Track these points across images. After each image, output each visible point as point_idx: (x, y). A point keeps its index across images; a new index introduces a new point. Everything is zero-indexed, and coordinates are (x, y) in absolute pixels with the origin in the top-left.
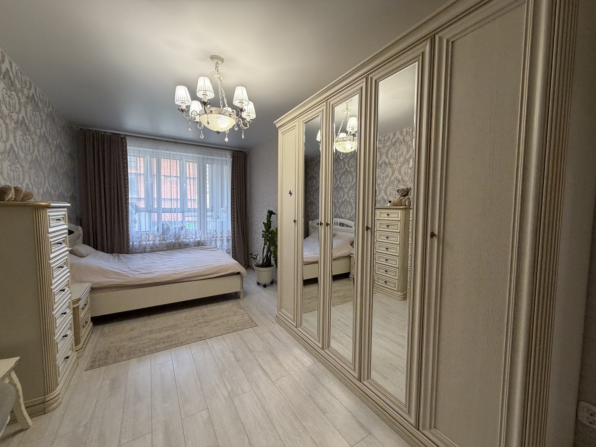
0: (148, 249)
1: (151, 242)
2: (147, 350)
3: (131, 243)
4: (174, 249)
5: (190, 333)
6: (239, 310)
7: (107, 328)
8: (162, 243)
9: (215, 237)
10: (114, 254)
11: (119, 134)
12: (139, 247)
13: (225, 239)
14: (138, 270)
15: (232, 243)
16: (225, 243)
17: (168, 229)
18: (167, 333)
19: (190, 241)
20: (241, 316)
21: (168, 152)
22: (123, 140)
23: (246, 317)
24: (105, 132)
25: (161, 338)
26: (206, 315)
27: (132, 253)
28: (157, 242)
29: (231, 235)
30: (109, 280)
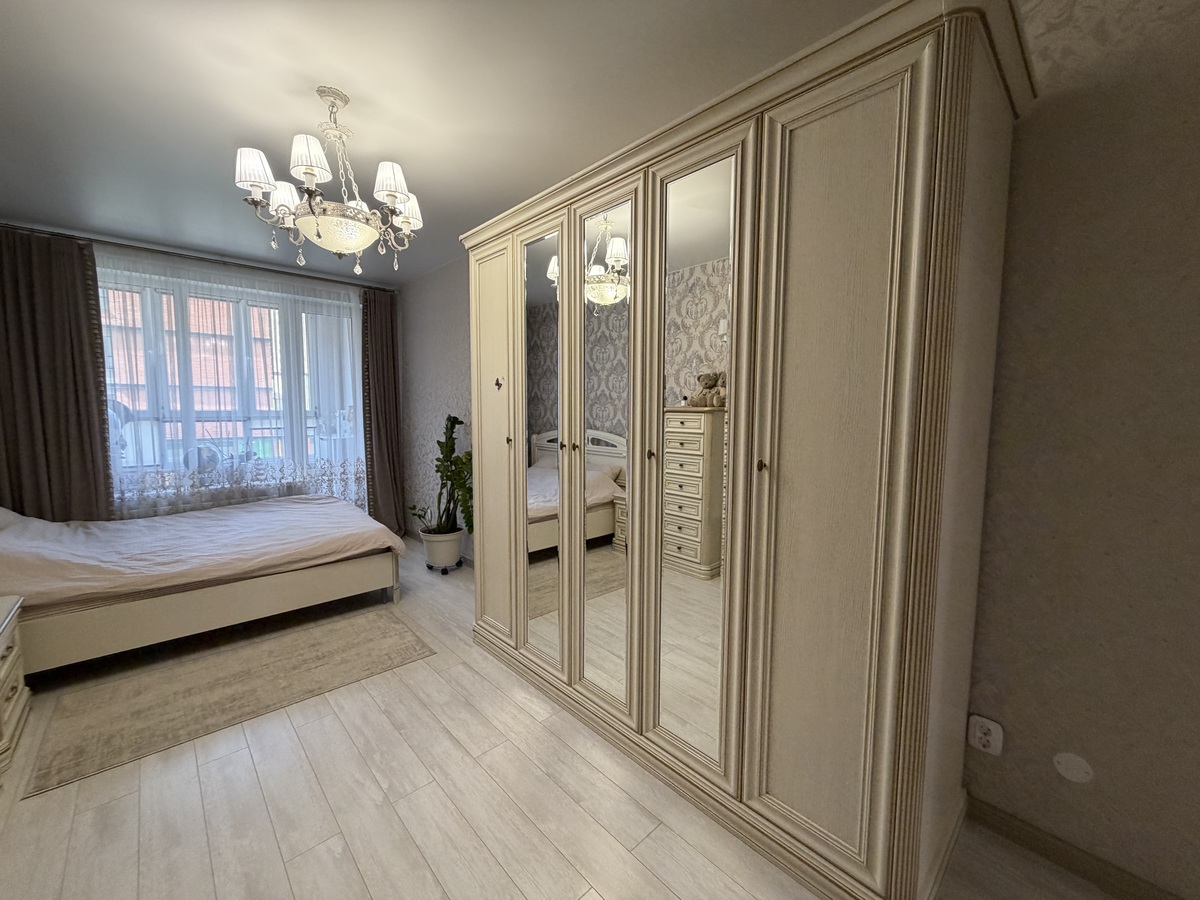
0: (164, 507)
1: (170, 491)
3: (116, 496)
4: (230, 504)
5: (284, 684)
6: (393, 625)
7: (71, 696)
8: (199, 492)
10: (73, 524)
11: (72, 237)
12: (140, 503)
13: (352, 478)
14: (143, 556)
15: (368, 485)
16: (352, 486)
17: (213, 459)
18: (229, 691)
19: (269, 485)
20: (397, 637)
22: (85, 252)
23: (409, 639)
26: (319, 644)
28: (186, 490)
29: (364, 468)
30: (69, 584)
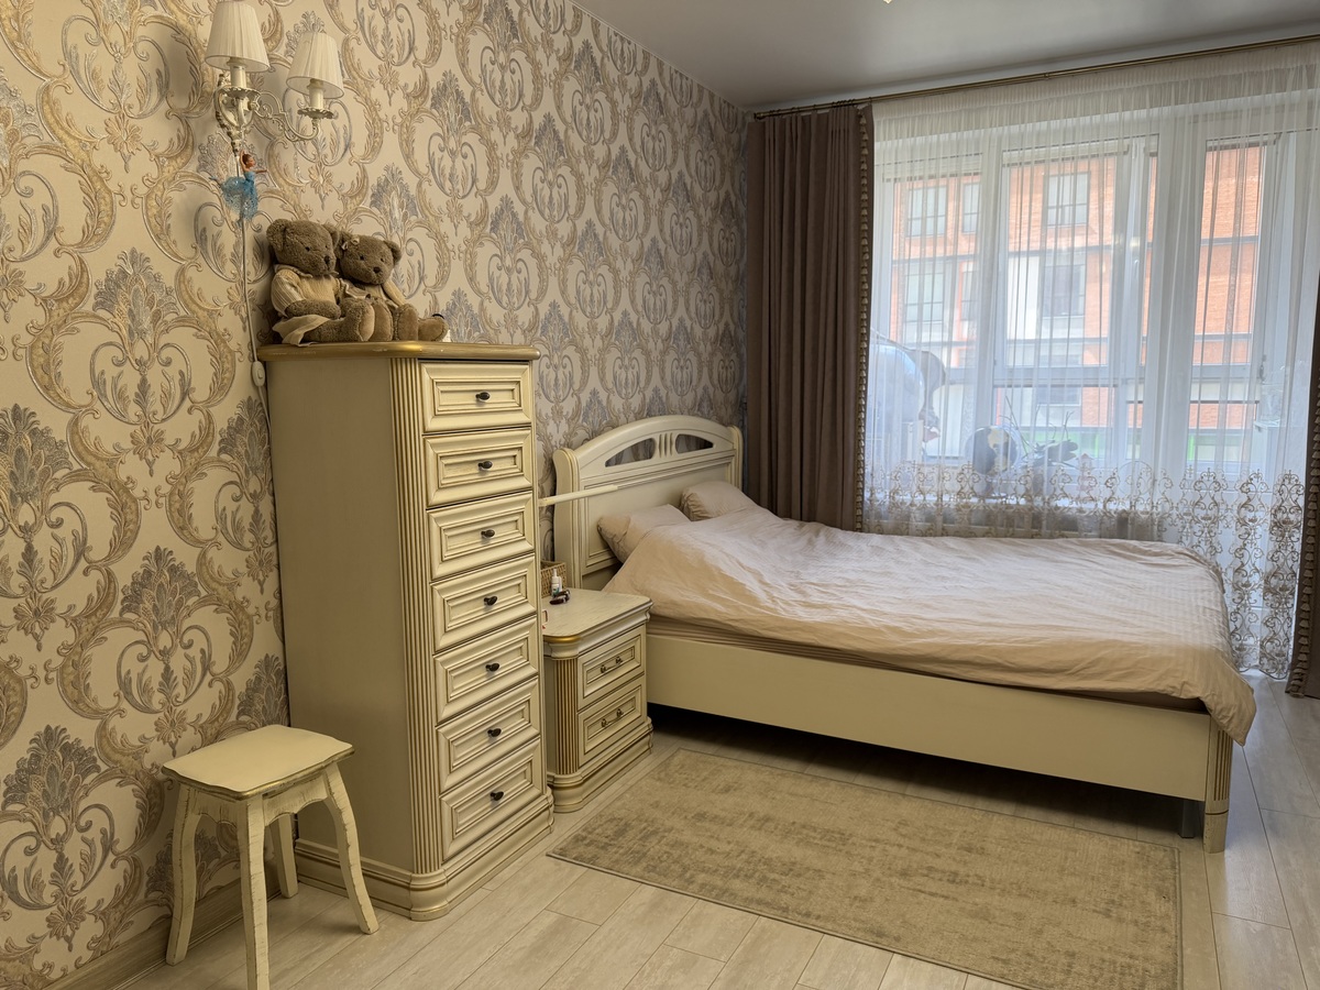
0: (917, 521)
1: (932, 499)
2: (701, 878)
3: (867, 495)
4: (1013, 536)
5: (863, 892)
6: (1152, 897)
8: (967, 506)
9: (1207, 501)
11: (852, 103)
12: (889, 508)
13: (1264, 517)
15: (1304, 544)
16: (1263, 540)
18: (798, 853)
19: (1081, 511)
21: (1015, 129)
22: (863, 121)
24: (815, 108)
25: (768, 862)
26: (982, 851)
27: (869, 532)
28: (949, 500)
29: (1301, 502)
